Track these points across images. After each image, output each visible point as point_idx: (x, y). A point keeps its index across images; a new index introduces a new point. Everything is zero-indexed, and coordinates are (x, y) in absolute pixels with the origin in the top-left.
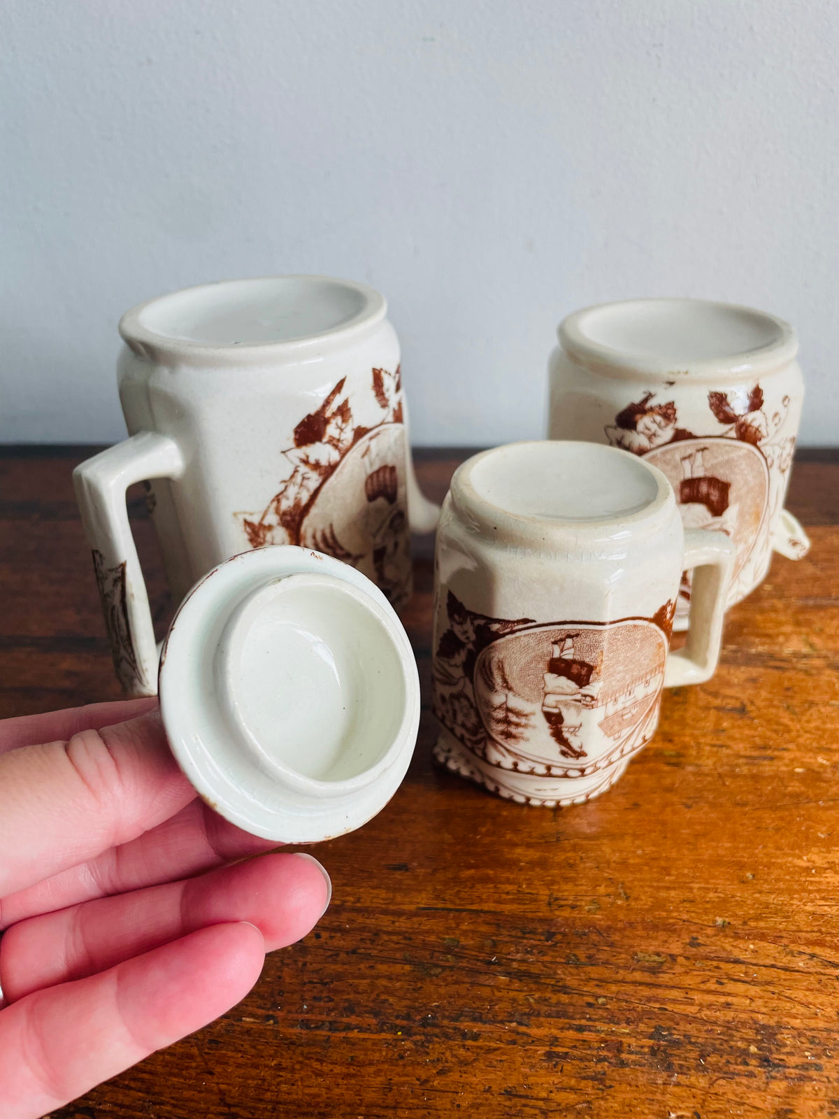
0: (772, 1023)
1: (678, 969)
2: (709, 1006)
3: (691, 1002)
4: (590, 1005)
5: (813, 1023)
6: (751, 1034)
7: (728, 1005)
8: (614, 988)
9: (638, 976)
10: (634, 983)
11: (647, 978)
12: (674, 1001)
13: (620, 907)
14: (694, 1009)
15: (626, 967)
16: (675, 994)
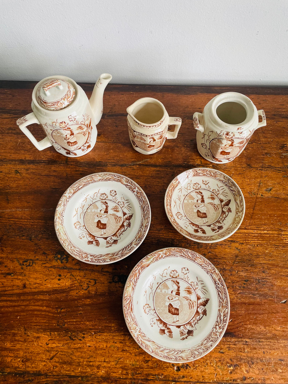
0: (174, 238)
1: (163, 231)
2: (166, 236)
3: (163, 236)
4: (149, 236)
5: (180, 238)
6: (171, 240)
7: (169, 236)
8: (153, 234)
9: (157, 232)
10: (156, 233)
11: (158, 232)
12: (161, 235)
13: (156, 221)
14: (163, 237)
15: (155, 231)
16: (161, 234)
